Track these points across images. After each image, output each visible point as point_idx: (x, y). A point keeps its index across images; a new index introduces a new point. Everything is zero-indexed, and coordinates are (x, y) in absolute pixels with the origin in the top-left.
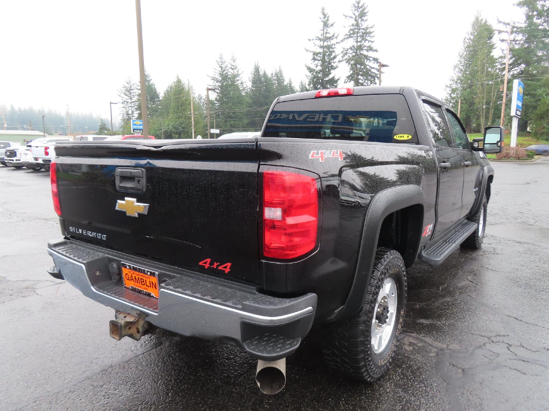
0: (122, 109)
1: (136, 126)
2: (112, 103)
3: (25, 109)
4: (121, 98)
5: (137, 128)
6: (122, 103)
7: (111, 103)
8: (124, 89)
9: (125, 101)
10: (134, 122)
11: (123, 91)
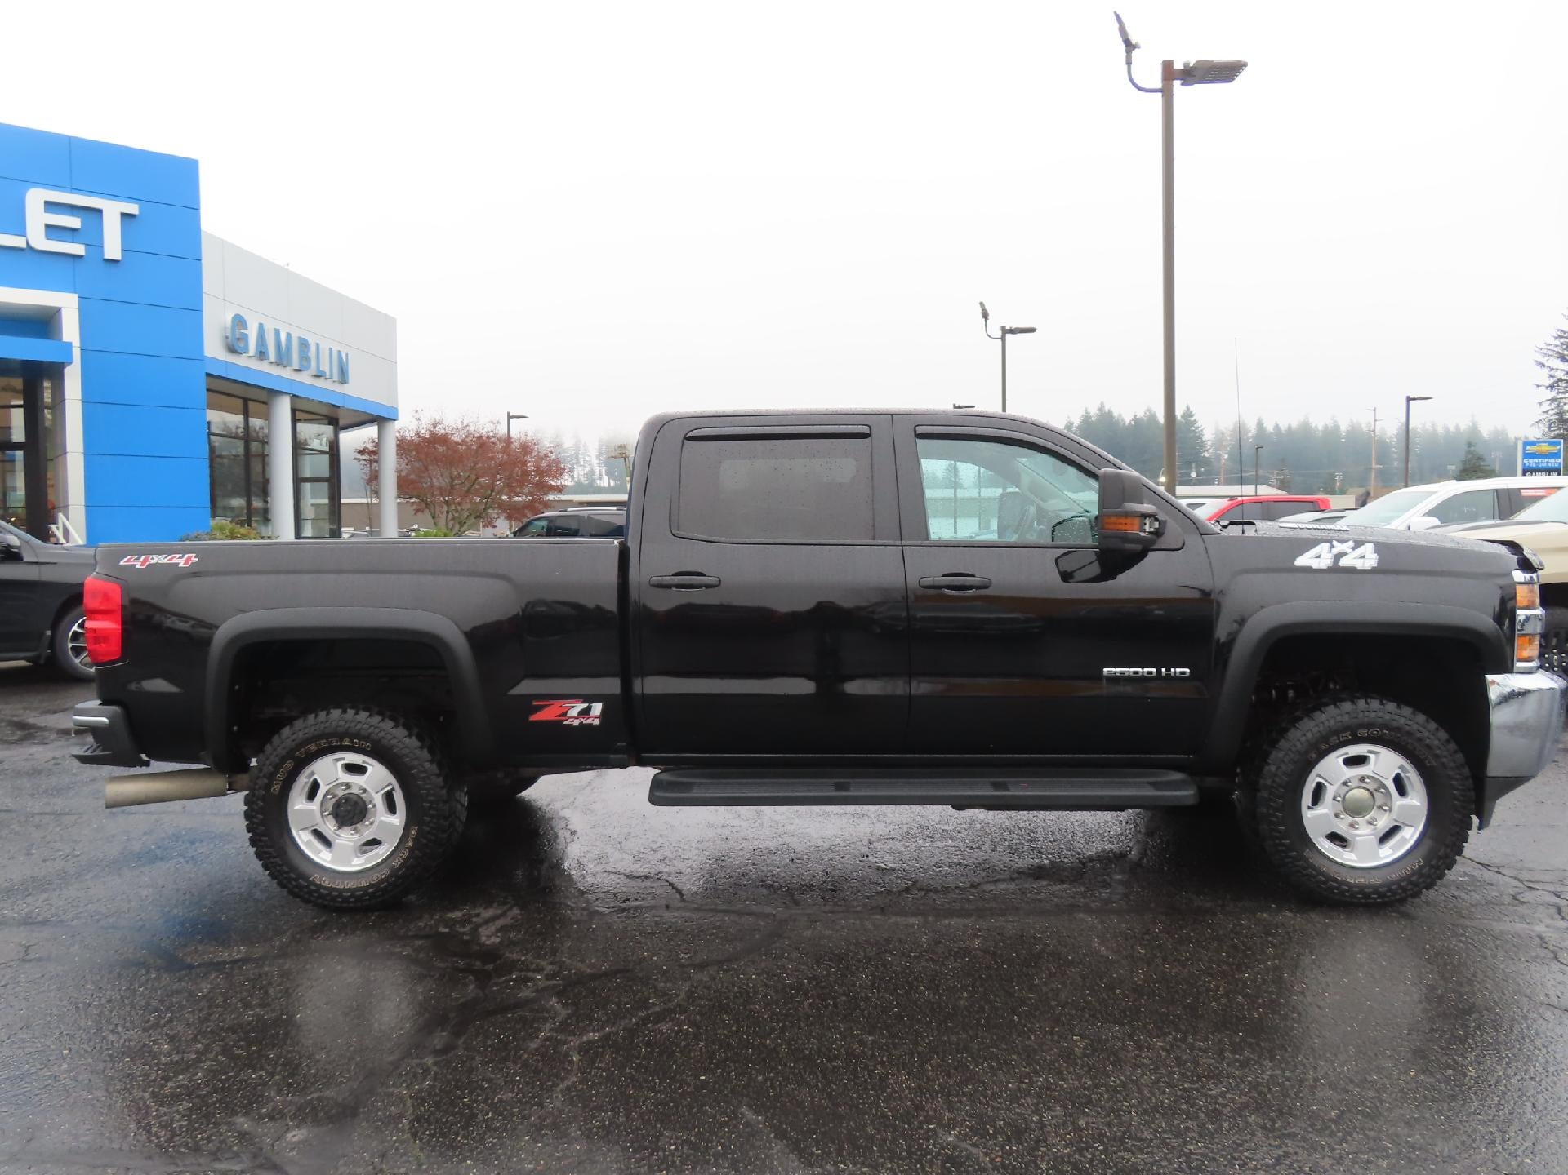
0: (1546, 407)
1: (1536, 460)
2: (1414, 399)
3: (1290, 428)
4: (1546, 371)
5: (1540, 466)
6: (1552, 387)
7: (1409, 399)
8: (1557, 342)
9: (1560, 380)
10: (1528, 447)
11: (1556, 349)
